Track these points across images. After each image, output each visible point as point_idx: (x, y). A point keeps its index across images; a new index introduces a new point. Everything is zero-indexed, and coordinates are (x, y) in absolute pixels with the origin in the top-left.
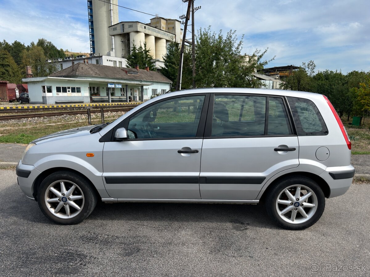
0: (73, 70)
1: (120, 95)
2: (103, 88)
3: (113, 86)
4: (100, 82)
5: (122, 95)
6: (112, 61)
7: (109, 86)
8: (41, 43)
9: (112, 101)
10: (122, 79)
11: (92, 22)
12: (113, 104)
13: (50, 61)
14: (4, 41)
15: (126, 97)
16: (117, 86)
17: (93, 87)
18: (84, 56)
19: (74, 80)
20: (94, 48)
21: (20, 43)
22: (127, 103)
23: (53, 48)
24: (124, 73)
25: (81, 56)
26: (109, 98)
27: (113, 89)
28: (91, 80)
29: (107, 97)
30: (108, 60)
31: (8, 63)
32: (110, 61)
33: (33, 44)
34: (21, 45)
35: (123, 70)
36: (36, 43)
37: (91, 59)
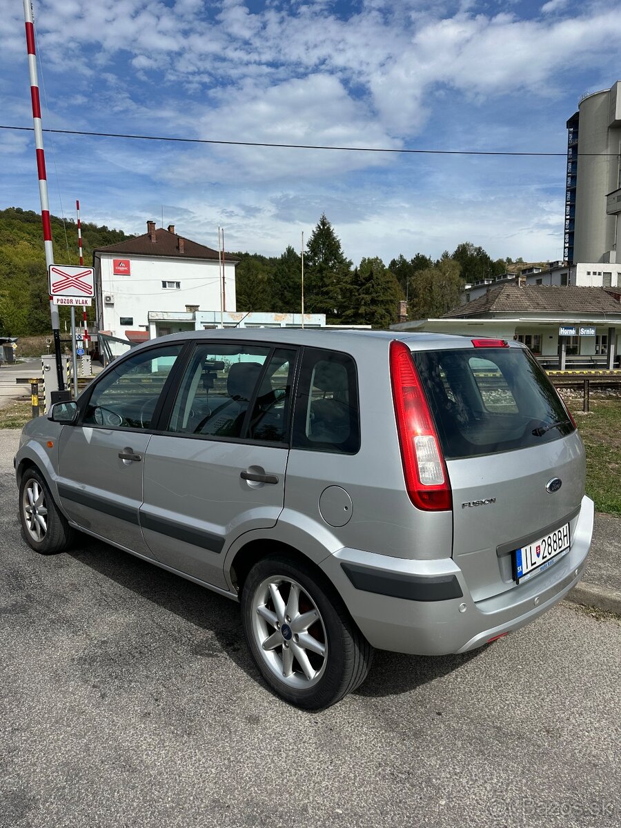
0: (487, 302)
1: (594, 353)
2: (551, 337)
3: (572, 332)
4: (540, 324)
5: (597, 352)
6: (600, 274)
7: (563, 332)
8: (462, 251)
9: (567, 367)
10: (601, 315)
11: (572, 191)
12: (570, 372)
13: (468, 287)
14: (401, 256)
15: (606, 358)
16: (583, 332)
17: (526, 336)
18: (536, 268)
19: (482, 324)
20: (573, 248)
21: (423, 257)
22: (608, 372)
23: (483, 258)
24: (611, 299)
25: (531, 269)
26: (560, 361)
27: (577, 339)
28: (517, 320)
29: (557, 359)
30: (589, 273)
31: (392, 298)
32: (595, 273)
33: (445, 256)
34: (426, 260)
35: (610, 293)
36: (451, 252)
37: (551, 274)
